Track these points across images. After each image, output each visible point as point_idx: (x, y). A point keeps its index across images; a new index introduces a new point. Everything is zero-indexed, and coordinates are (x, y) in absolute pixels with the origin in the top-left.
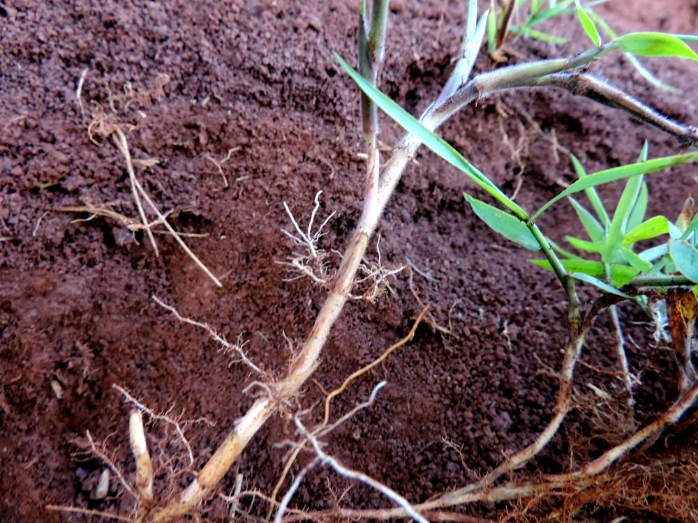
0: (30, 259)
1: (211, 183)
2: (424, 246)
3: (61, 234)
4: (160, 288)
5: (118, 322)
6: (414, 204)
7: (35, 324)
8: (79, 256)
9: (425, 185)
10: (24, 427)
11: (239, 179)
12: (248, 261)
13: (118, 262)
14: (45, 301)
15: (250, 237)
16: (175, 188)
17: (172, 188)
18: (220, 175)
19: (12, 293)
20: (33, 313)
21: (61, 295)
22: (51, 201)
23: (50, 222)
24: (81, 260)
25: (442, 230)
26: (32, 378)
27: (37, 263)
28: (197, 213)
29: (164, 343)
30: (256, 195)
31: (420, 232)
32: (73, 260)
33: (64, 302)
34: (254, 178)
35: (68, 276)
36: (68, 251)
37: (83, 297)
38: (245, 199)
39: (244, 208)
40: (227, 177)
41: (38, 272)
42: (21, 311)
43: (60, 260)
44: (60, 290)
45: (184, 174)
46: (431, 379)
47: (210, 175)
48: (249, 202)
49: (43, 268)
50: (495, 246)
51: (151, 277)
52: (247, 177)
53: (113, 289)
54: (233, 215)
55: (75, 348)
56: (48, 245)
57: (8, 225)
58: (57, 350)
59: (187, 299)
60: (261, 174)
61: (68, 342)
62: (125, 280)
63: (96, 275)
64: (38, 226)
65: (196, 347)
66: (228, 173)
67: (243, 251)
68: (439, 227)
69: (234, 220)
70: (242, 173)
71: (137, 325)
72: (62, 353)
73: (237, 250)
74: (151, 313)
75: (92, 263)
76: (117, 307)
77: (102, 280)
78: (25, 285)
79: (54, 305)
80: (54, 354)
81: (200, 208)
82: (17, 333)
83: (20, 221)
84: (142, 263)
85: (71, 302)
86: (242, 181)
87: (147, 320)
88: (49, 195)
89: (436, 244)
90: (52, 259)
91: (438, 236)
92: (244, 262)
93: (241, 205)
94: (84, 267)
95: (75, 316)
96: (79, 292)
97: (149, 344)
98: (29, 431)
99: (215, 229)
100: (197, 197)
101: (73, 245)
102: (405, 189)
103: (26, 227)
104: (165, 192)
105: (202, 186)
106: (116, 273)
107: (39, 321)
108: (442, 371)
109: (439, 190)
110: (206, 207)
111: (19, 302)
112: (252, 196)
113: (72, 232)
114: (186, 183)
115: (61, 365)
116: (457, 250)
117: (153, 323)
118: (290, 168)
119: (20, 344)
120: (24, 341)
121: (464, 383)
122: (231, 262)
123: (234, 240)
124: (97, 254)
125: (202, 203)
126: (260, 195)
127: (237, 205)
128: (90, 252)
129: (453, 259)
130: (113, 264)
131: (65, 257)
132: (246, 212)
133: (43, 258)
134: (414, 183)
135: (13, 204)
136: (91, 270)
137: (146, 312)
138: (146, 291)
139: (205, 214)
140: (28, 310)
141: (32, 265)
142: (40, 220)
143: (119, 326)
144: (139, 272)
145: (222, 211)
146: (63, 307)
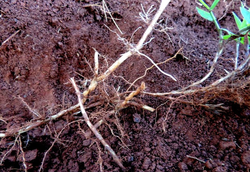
0: (76, 19)
1: (124, 6)
2: (187, 35)
3: (84, 14)
4: (106, 35)
5: (94, 41)
6: (187, 21)
7: (75, 37)
8: (87, 21)
9: (192, 14)
10: (69, 63)
11: (132, 5)
12: (131, 30)
13: (96, 25)
14: (78, 31)
15: (133, 23)
16: (114, 6)
17: (113, 6)
18: (127, 4)
19: (71, 27)
20: (75, 34)
21: (82, 30)
22: (82, 5)
23: (81, 10)
24: (87, 22)
25: (195, 31)
26: (73, 51)
27: (77, 20)
28: (119, 13)
29: (105, 50)
30: (136, 10)
31: (187, 30)
32: (86, 21)
33: (82, 32)
34: (136, 5)
35: (84, 25)
36: (85, 19)
37: (87, 32)
38: (133, 11)
39: (132, 14)
40: (129, 4)
41: (77, 23)
42: (72, 33)
43: (82, 21)
44: (82, 29)
45: (117, 2)
46: (179, 72)
47: (124, 3)
48: (134, 12)
49: (79, 22)
50: (214, 39)
51: (104, 31)
52: (135, 5)
53: (94, 32)
54: (129, 16)
55: (83, 46)
56: (80, 16)
57: (72, 9)
58: (79, 45)
59: (113, 39)
60: (139, 4)
61: (82, 44)
62: (97, 30)
63: (91, 27)
64: (78, 11)
65: (113, 53)
66: (129, 3)
67: (130, 27)
68: (195, 30)
69: (129, 17)
70: (133, 3)
71: (99, 44)
72: (80, 46)
73: (128, 26)
74: (103, 41)
75: (90, 23)
76: (95, 37)
77: (92, 29)
78: (74, 26)
79: (80, 32)
80: (78, 46)
81: (120, 12)
82: (71, 39)
83: (75, 9)
84: (102, 27)
85: (84, 33)
86: (133, 6)
87: (101, 43)
88: (82, 3)
89: (192, 35)
90: (81, 20)
91: (193, 32)
92: (130, 30)
93: (132, 13)
94: (88, 24)
95: (84, 37)
96: (86, 30)
97: (101, 50)
98: (70, 65)
99: (123, 20)
100: (120, 9)
101: (86, 18)
102: (184, 15)
103: (76, 11)
104: (111, 7)
105: (121, 6)
106: (95, 28)
107: (76, 36)
108: (183, 70)
109: (197, 17)
110: (122, 12)
111: (72, 30)
112: (135, 11)
113: (86, 14)
114: (117, 5)
115: (80, 49)
116: (199, 38)
117: (103, 44)
118: (148, 3)
119: (71, 41)
120: (72, 41)
121: (190, 74)
122: (126, 30)
123: (128, 23)
124: (92, 21)
125: (121, 11)
126: (138, 10)
127: (130, 13)
128: (90, 20)
129: (197, 40)
130: (95, 25)
131: (84, 20)
132: (133, 15)
133: (79, 20)
134: (188, 13)
135: (74, 4)
136: (90, 25)
137: (102, 41)
138: (102, 35)
139: (121, 14)
140: (74, 33)
141: (76, 21)
142: (79, 9)
143: (94, 43)
144: (101, 29)
145: (126, 14)
146: (82, 33)
